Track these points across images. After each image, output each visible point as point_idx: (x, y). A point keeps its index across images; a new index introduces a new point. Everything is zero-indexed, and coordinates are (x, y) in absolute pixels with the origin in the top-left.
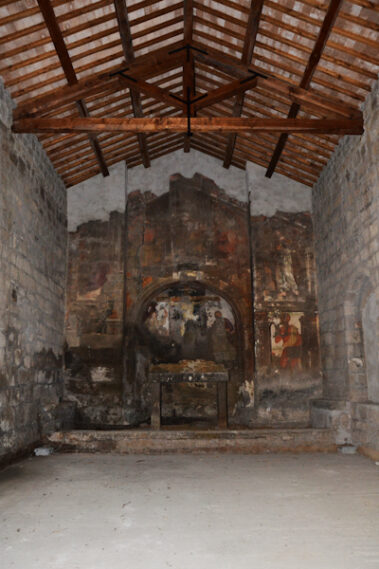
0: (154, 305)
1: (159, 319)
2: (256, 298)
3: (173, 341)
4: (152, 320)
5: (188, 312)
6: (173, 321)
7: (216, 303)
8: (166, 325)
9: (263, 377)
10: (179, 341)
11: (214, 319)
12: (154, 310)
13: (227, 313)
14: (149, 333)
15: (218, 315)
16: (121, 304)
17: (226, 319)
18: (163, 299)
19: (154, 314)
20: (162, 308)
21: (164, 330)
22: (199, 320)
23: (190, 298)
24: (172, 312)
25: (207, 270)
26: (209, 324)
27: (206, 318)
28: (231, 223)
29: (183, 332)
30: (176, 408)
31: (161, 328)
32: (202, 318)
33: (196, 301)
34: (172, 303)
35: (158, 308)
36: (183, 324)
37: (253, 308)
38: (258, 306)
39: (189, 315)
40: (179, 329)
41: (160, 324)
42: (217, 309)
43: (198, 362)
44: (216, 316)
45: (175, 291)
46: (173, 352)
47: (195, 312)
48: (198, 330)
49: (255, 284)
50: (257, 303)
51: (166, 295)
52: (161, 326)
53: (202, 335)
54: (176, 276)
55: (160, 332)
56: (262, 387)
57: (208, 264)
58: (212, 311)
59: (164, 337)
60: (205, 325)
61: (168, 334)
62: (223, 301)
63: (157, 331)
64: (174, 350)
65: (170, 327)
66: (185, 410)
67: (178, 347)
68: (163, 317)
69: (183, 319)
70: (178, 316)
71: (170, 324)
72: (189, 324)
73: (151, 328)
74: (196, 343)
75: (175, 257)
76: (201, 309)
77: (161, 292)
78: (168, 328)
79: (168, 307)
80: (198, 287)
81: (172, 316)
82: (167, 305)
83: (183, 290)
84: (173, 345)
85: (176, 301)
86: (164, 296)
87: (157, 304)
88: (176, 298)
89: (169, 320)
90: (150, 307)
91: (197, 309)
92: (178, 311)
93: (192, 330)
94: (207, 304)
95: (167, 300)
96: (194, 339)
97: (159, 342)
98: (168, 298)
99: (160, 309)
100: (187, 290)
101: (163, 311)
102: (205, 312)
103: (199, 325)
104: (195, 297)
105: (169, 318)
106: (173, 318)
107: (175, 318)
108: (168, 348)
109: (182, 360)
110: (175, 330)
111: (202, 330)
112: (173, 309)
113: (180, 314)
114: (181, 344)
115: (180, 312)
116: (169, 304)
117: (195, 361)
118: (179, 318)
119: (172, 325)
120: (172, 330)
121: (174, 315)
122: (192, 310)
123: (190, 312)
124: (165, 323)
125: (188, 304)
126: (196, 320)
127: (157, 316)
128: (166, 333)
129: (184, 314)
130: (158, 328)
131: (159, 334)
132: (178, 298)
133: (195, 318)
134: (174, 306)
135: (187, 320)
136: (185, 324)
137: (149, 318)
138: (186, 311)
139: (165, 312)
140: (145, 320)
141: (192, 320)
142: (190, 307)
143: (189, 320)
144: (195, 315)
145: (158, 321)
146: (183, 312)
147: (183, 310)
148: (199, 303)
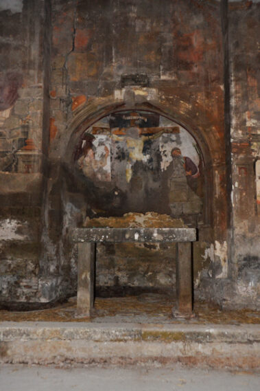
0: (90, 139)
1: (97, 158)
2: (234, 122)
3: (116, 189)
4: (87, 159)
5: (137, 150)
6: (117, 162)
7: (174, 137)
8: (107, 167)
9: (244, 236)
10: (124, 188)
11: (170, 159)
13: (188, 150)
14: (84, 176)
15: (176, 153)
16: (39, 131)
17: (186, 158)
18: (102, 130)
19: (90, 152)
20: (101, 144)
21: (104, 173)
22: (150, 161)
23: (139, 130)
24: (116, 150)
25: (163, 86)
26: (164, 165)
27: (159, 158)
28: (198, 20)
29: (129, 176)
30: (120, 274)
31: (100, 170)
32: (155, 159)
33: (146, 135)
34: (115, 137)
35: (95, 143)
36: (129, 166)
37: (230, 137)
38: (236, 134)
39: (138, 155)
40: (124, 173)
41: (99, 165)
42: (174, 145)
43: (149, 215)
44: (173, 156)
45: (118, 118)
46: (116, 202)
47: (145, 151)
48: (149, 174)
49: (233, 102)
50: (236, 129)
51: (106, 125)
52: (101, 168)
53: (155, 180)
54: (119, 95)
55: (99, 176)
56: (242, 250)
57: (163, 78)
58: (168, 148)
59: (104, 183)
60: (158, 168)
61: (109, 179)
62: (183, 133)
63: (94, 175)
64: (118, 199)
65: (112, 170)
66: (130, 277)
67: (123, 196)
68: (103, 156)
69: (129, 159)
70: (122, 156)
71: (112, 166)
72: (138, 166)
73: (86, 170)
74: (146, 191)
75: (117, 68)
76: (153, 146)
77: (99, 119)
78: (110, 171)
79: (110, 142)
80: (149, 113)
81: (115, 155)
82: (107, 139)
83: (129, 118)
84: (116, 193)
85: (120, 135)
86: (103, 127)
87: (94, 138)
88: (120, 130)
89: (111, 161)
90: (84, 141)
91: (148, 146)
92: (123, 149)
93: (141, 174)
94: (161, 138)
95: (108, 133)
96: (143, 185)
97: (98, 188)
98: (109, 130)
99: (99, 145)
100: (135, 118)
101: (103, 147)
102: (158, 150)
103: (151, 167)
104: (145, 129)
105: (111, 158)
106: (116, 158)
107: (118, 158)
108: (110, 196)
109: (128, 212)
110: (119, 173)
111: (154, 174)
112: (116, 145)
113: (126, 152)
114: (126, 192)
115: (125, 149)
116: (110, 139)
117: (144, 214)
118: (124, 158)
119: (115, 168)
120: (114, 173)
121: (117, 153)
122: (142, 148)
123: (139, 150)
124: (106, 164)
125: (137, 139)
126: (146, 161)
127: (94, 154)
128: (106, 177)
129: (131, 153)
130: (96, 170)
131: (98, 178)
132: (123, 130)
133: (145, 158)
134: (117, 142)
135: (134, 161)
136: (132, 167)
137: (83, 157)
138: (134, 148)
139: (106, 149)
140: (78, 158)
141: (142, 161)
142: (139, 143)
143: (137, 161)
144: (145, 155)
145: (96, 161)
146: (129, 150)
147: (130, 148)
148: (150, 137)
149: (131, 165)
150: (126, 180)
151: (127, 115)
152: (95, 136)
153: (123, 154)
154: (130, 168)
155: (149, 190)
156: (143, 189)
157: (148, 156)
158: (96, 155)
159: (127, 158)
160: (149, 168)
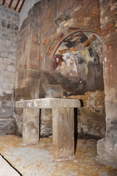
0: (60, 57)
1: (68, 65)
3: (81, 80)
4: (62, 67)
6: (79, 65)
7: (97, 41)
8: (75, 69)
10: (85, 79)
18: (65, 51)
20: (68, 58)
21: (74, 72)
22: (95, 60)
23: (82, 45)
24: (77, 59)
26: (101, 61)
29: (87, 71)
30: (83, 127)
31: (72, 71)
32: (96, 58)
34: (74, 52)
35: (64, 58)
36: (86, 66)
39: (88, 58)
41: (70, 69)
42: (100, 46)
43: (97, 92)
45: (69, 42)
46: (81, 87)
48: (96, 68)
51: (66, 48)
53: (98, 71)
55: (71, 74)
57: (75, 10)
58: (99, 49)
59: (74, 78)
60: (99, 63)
61: (77, 75)
63: (68, 74)
64: (82, 85)
66: (89, 128)
67: (84, 83)
68: (71, 64)
69: (85, 62)
70: (81, 61)
71: (77, 68)
72: (90, 65)
73: (63, 73)
74: (95, 78)
76: (93, 51)
77: (59, 46)
78: (77, 71)
79: (72, 56)
80: (79, 33)
81: (78, 62)
82: (70, 55)
83: (73, 40)
84: (81, 82)
85: (76, 51)
86: (64, 49)
87: (63, 56)
88: (74, 48)
89: (76, 65)
90: (57, 59)
91: (91, 52)
92: (81, 57)
93: (92, 69)
94: (94, 45)
95: (69, 51)
96: (94, 75)
97: (71, 81)
98: (69, 49)
99: (67, 59)
100: (76, 39)
101: (70, 59)
102: (96, 52)
103: (96, 64)
104: (85, 43)
105: (76, 64)
106: (79, 63)
107: (80, 63)
108: (77, 84)
109: (87, 92)
110: (81, 71)
111: (98, 67)
112: (76, 56)
113: (82, 59)
114: (86, 80)
115: (82, 58)
116: (72, 54)
117: (95, 92)
118: (82, 62)
119: (79, 68)
120: (79, 71)
121: (78, 61)
122: (89, 54)
123: (88, 55)
124: (74, 67)
125: (84, 50)
126: (93, 61)
127: (66, 64)
128: (75, 74)
129: (85, 58)
130: (69, 72)
131: (70, 76)
132: (76, 47)
134: (76, 55)
135: (88, 62)
136: (87, 66)
137: (59, 66)
138: (85, 55)
139: (72, 60)
141: (91, 61)
142: (87, 52)
143: (89, 62)
144: (92, 57)
145: (68, 67)
146: (84, 57)
147: (83, 56)
148: (89, 46)
149: (86, 65)
151: (72, 39)
152: (63, 55)
153: (82, 60)
154: (87, 67)
155: (96, 77)
156: (94, 77)
157: (93, 58)
158: (67, 64)
159: (84, 62)
160: (95, 65)
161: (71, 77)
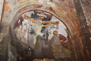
1: (23, 31)
3: (29, 47)
5: (39, 30)
7: (55, 26)
10: (33, 47)
11: (52, 35)
12: (21, 24)
13: (62, 31)
17: (60, 35)
18: (27, 18)
22: (44, 36)
23: (41, 22)
24: (30, 29)
26: (50, 38)
27: (48, 35)
29: (35, 42)
32: (46, 35)
33: (44, 24)
34: (31, 23)
39: (39, 33)
42: (55, 29)
43: (44, 60)
44: (53, 34)
45: (35, 14)
47: (42, 31)
48: (43, 42)
51: (30, 16)
53: (46, 44)
55: (23, 40)
58: (52, 31)
59: (24, 44)
60: (47, 39)
61: (27, 42)
64: (30, 52)
68: (25, 31)
69: (35, 34)
72: (38, 38)
73: (18, 36)
76: (46, 30)
77: (29, 11)
78: (27, 38)
79: (29, 25)
80: (49, 14)
81: (30, 32)
82: (28, 23)
83: (39, 15)
84: (30, 49)
85: (33, 22)
86: (28, 16)
87: (23, 20)
88: (34, 20)
89: (28, 33)
90: (20, 20)
91: (44, 30)
92: (33, 29)
93: (40, 41)
94: (50, 26)
95: (29, 20)
96: (41, 46)
97: (22, 46)
98: (30, 18)
99: (24, 25)
100: (42, 15)
101: (26, 26)
102: (48, 31)
103: (44, 38)
104: (44, 21)
105: (28, 32)
106: (30, 33)
107: (31, 33)
108: (27, 50)
109: (35, 59)
110: (30, 40)
111: (46, 41)
112: (31, 27)
113: (34, 31)
114: (34, 49)
115: (34, 30)
116: (29, 23)
117: (42, 60)
118: (33, 33)
119: (29, 37)
120: (29, 40)
121: (31, 31)
122: (41, 30)
123: (40, 31)
124: (26, 35)
125: (40, 25)
126: (42, 36)
127: (22, 28)
128: (25, 41)
129: (36, 32)
130: (22, 37)
131: (22, 41)
132: (35, 20)
133: (42, 35)
134: (31, 25)
135: (37, 35)
136: (36, 38)
137: (18, 28)
138: (37, 30)
140: (16, 28)
141: (40, 35)
142: (40, 28)
143: (38, 35)
144: (42, 33)
146: (36, 30)
147: (36, 29)
148: (45, 25)
149: (36, 37)
150: (33, 43)
151: (40, 13)
152: (24, 19)
153: (33, 31)
154: (35, 38)
155: (44, 48)
156: (41, 48)
157: (43, 34)
158: (22, 29)
159: (34, 34)
160: (43, 39)
161: (23, 43)
